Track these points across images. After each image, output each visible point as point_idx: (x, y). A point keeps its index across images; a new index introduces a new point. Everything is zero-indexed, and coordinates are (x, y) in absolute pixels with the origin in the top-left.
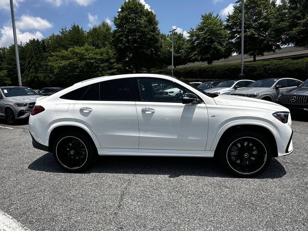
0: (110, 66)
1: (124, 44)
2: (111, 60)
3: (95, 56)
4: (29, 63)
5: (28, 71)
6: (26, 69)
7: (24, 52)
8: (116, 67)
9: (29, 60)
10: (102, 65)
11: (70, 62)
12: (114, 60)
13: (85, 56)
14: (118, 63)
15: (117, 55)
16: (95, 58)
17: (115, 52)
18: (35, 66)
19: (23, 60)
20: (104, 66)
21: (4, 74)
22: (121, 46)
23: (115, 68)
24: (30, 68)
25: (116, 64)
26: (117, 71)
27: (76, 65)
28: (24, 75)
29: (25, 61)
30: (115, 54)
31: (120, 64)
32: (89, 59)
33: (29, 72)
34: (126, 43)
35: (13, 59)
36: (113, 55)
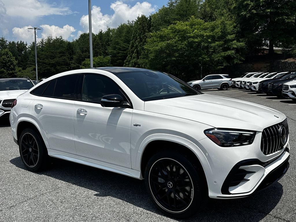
0: (226, 46)
1: (250, 10)
2: (229, 36)
3: (202, 32)
4: (133, 46)
5: (130, 56)
6: (129, 54)
7: (129, 33)
8: (235, 46)
9: (133, 43)
10: (213, 45)
11: (167, 43)
12: (233, 36)
13: (188, 33)
14: (238, 41)
15: (238, 27)
16: (202, 36)
17: (235, 24)
18: (137, 51)
19: (127, 43)
20: (217, 45)
21: (107, 60)
22: (245, 15)
23: (234, 49)
24: (133, 52)
25: (235, 41)
26: (235, 53)
27: (175, 46)
28: (126, 61)
29: (129, 44)
30: (235, 27)
31: (242, 42)
32: (193, 37)
33: (132, 58)
34: (253, 9)
35: (118, 42)
36: (232, 29)
